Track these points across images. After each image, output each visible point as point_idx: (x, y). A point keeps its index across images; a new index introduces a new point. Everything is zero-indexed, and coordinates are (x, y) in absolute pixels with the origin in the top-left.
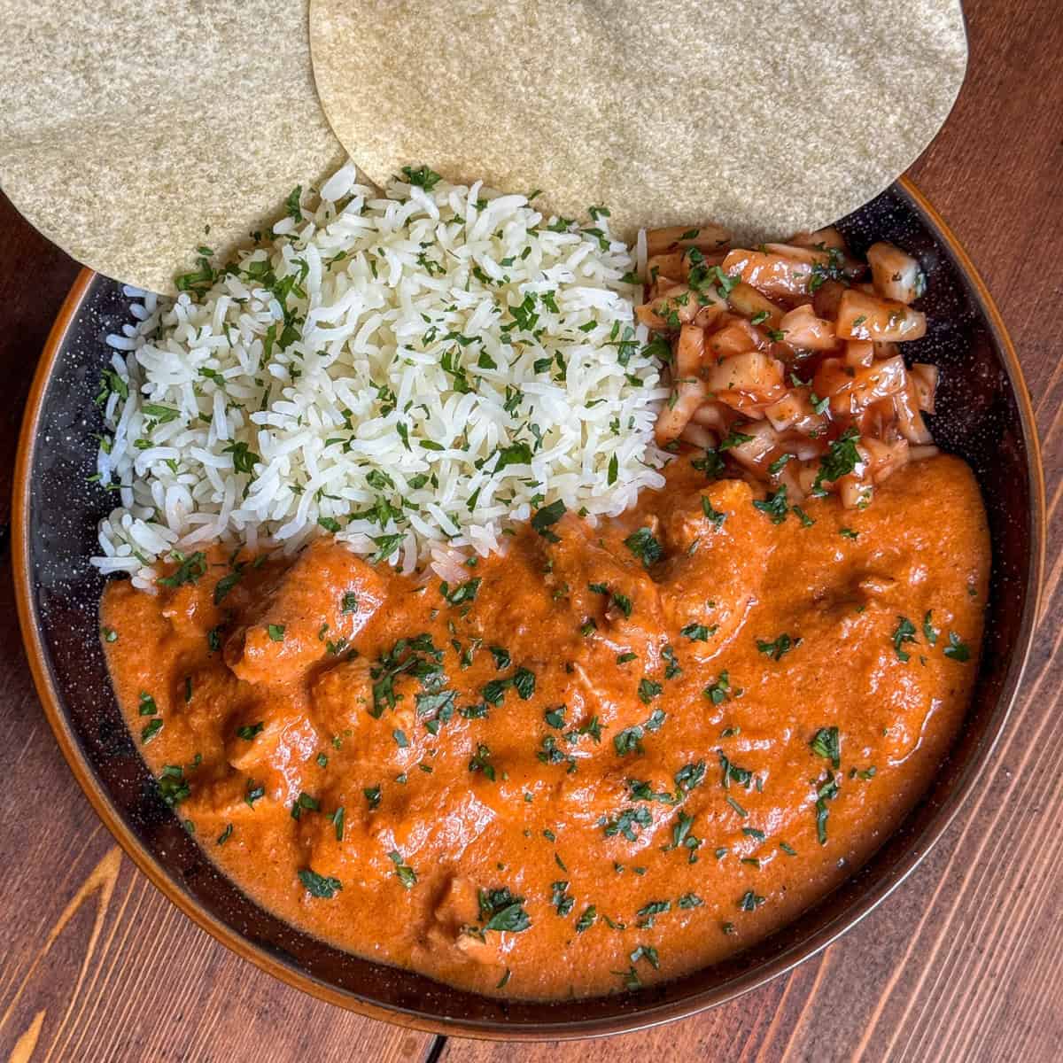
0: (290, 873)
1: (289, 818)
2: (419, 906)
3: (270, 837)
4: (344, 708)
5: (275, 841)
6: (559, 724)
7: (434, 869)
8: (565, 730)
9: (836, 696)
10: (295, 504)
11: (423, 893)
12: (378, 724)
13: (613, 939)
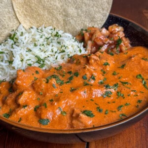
0: (37, 122)
1: (33, 112)
2: (68, 118)
3: (30, 117)
4: (41, 84)
5: (32, 117)
6: (86, 79)
7: (70, 110)
8: (88, 79)
9: (137, 69)
10: (22, 64)
11: (68, 115)
12: (49, 85)
13: (114, 114)
